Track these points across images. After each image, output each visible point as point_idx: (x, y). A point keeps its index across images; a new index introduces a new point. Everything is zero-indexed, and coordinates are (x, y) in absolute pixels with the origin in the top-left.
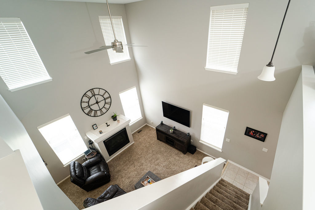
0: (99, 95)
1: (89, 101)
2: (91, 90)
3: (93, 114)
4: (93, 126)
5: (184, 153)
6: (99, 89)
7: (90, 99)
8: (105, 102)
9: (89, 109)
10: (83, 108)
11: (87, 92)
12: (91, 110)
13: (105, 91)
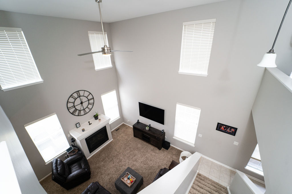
0: (84, 96)
1: (74, 102)
2: (77, 91)
3: (77, 113)
4: (76, 124)
5: (160, 149)
6: (84, 91)
7: (75, 100)
8: (89, 103)
9: (74, 109)
10: (68, 108)
11: (74, 93)
12: (76, 110)
13: (89, 93)
